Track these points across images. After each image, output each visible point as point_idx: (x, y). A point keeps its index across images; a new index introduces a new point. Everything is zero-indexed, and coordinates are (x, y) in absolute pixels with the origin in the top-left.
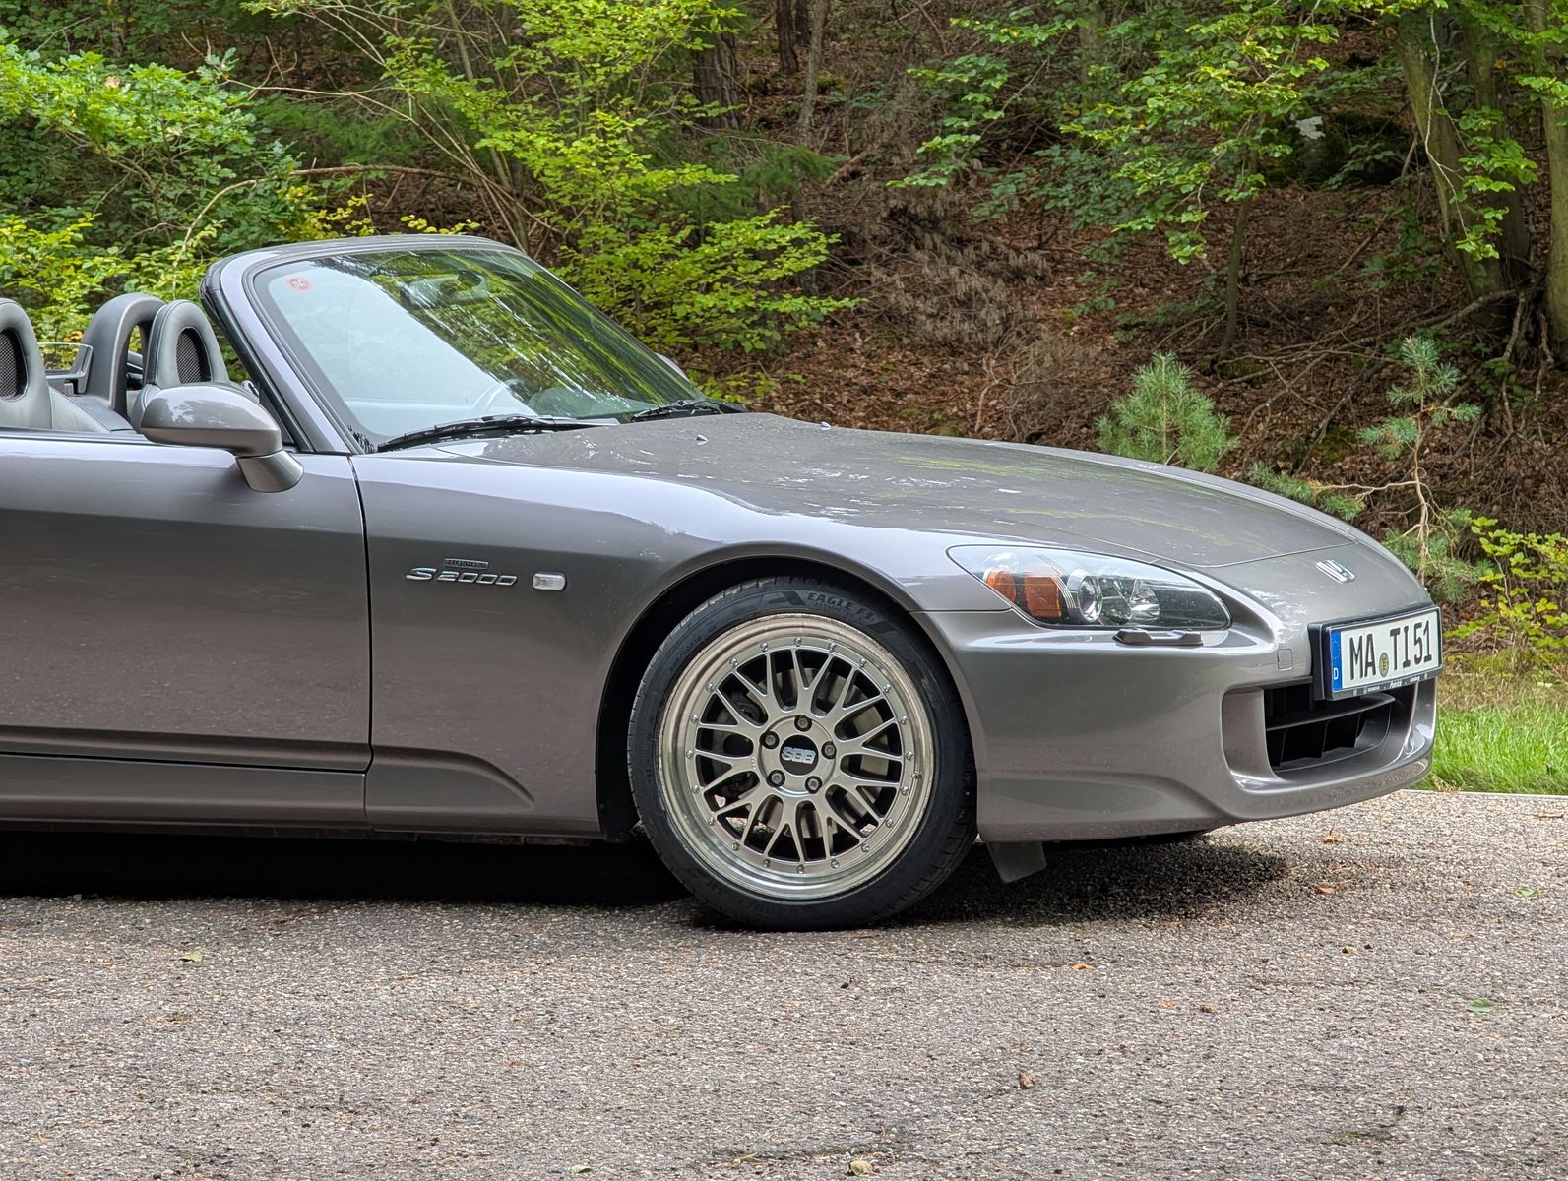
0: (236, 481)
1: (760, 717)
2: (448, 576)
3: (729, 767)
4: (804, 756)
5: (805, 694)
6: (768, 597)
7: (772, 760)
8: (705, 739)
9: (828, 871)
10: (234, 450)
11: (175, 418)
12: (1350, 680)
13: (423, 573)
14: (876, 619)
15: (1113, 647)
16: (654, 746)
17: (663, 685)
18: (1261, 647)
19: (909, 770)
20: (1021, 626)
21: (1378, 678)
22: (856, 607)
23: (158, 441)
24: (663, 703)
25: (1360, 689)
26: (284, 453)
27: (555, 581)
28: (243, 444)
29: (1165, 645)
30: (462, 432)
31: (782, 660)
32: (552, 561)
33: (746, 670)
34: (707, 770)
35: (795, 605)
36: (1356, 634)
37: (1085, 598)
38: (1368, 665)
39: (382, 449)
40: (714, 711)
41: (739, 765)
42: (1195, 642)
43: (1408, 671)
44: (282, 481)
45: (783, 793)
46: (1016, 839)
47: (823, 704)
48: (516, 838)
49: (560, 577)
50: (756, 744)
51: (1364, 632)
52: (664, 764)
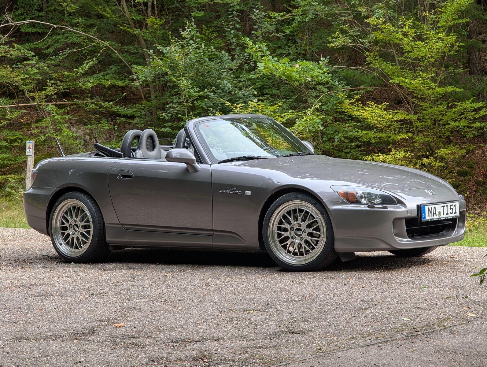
0: (187, 170)
1: (290, 223)
2: (228, 191)
3: (283, 235)
4: (300, 233)
5: (300, 218)
6: (292, 196)
7: (293, 233)
8: (279, 229)
9: (304, 258)
10: (186, 163)
11: (174, 156)
12: (428, 217)
13: (223, 191)
14: (314, 202)
15: (367, 208)
16: (267, 230)
17: (269, 216)
18: (403, 209)
19: (322, 236)
20: (346, 204)
21: (438, 217)
22: (310, 199)
23: (169, 161)
24: (269, 220)
25: (431, 219)
26: (197, 164)
27: (249, 193)
28: (188, 162)
29: (379, 208)
30: (238, 159)
31: (295, 211)
32: (249, 188)
33: (287, 213)
34: (279, 235)
35: (297, 198)
36: (430, 207)
37: (362, 197)
38: (434, 214)
39: (219, 163)
40: (281, 222)
41: (285, 234)
42: (386, 208)
43: (447, 216)
44: (196, 170)
45: (295, 241)
46: (347, 252)
47: (303, 220)
48: (245, 251)
49: (250, 192)
50: (289, 230)
51: (433, 206)
52: (270, 234)
